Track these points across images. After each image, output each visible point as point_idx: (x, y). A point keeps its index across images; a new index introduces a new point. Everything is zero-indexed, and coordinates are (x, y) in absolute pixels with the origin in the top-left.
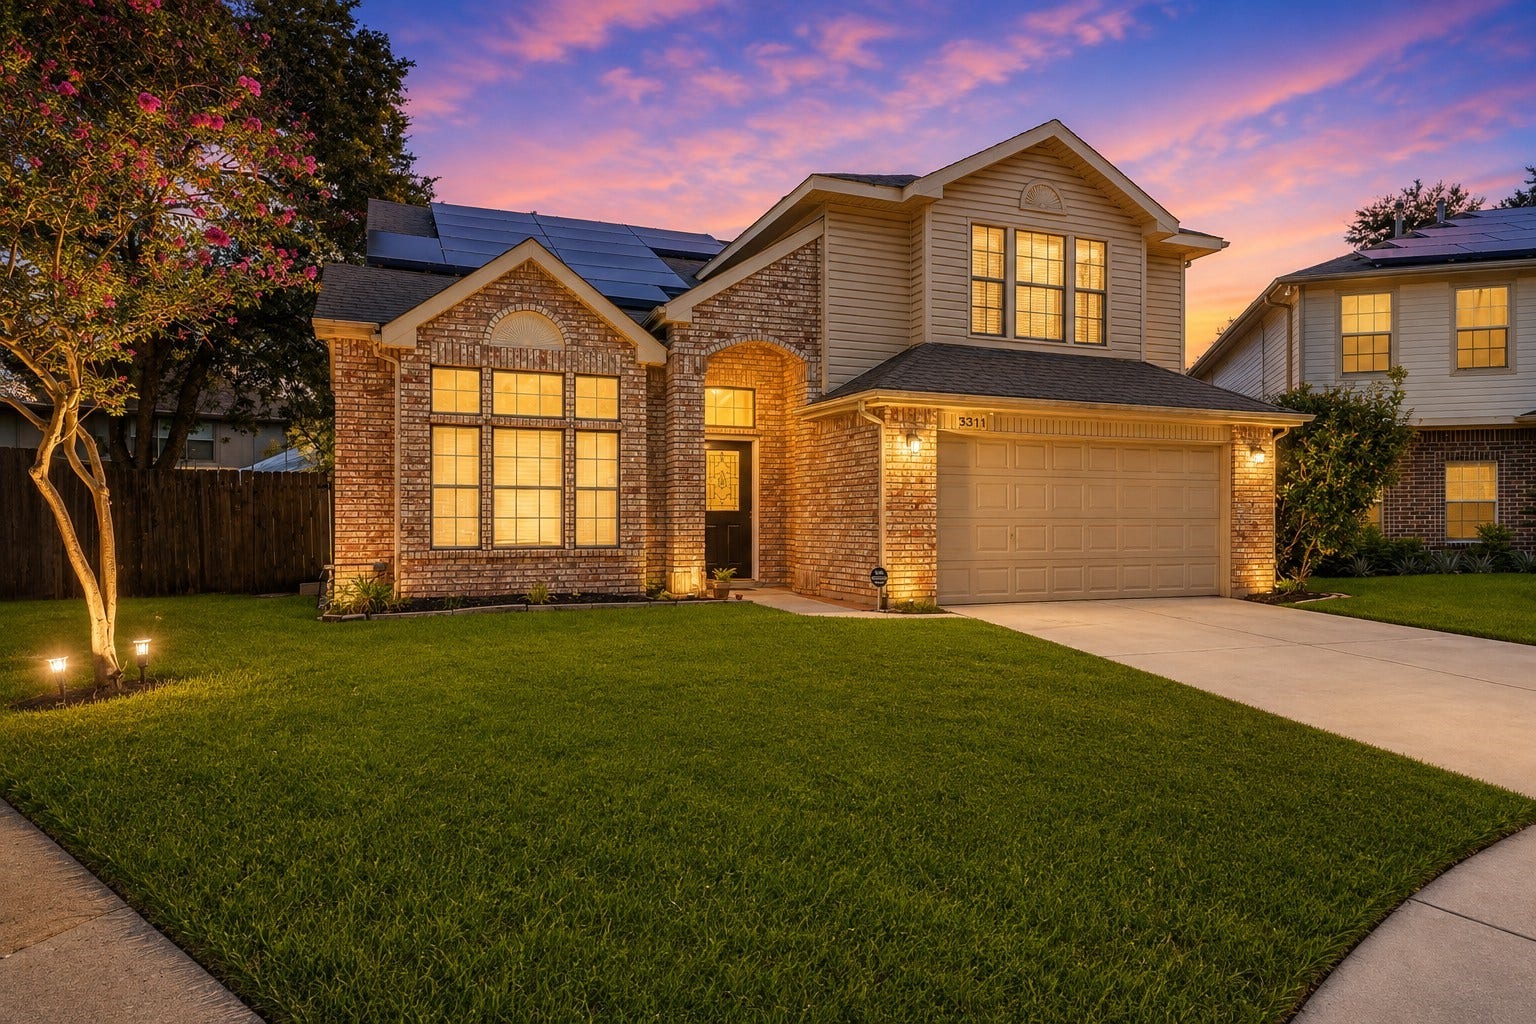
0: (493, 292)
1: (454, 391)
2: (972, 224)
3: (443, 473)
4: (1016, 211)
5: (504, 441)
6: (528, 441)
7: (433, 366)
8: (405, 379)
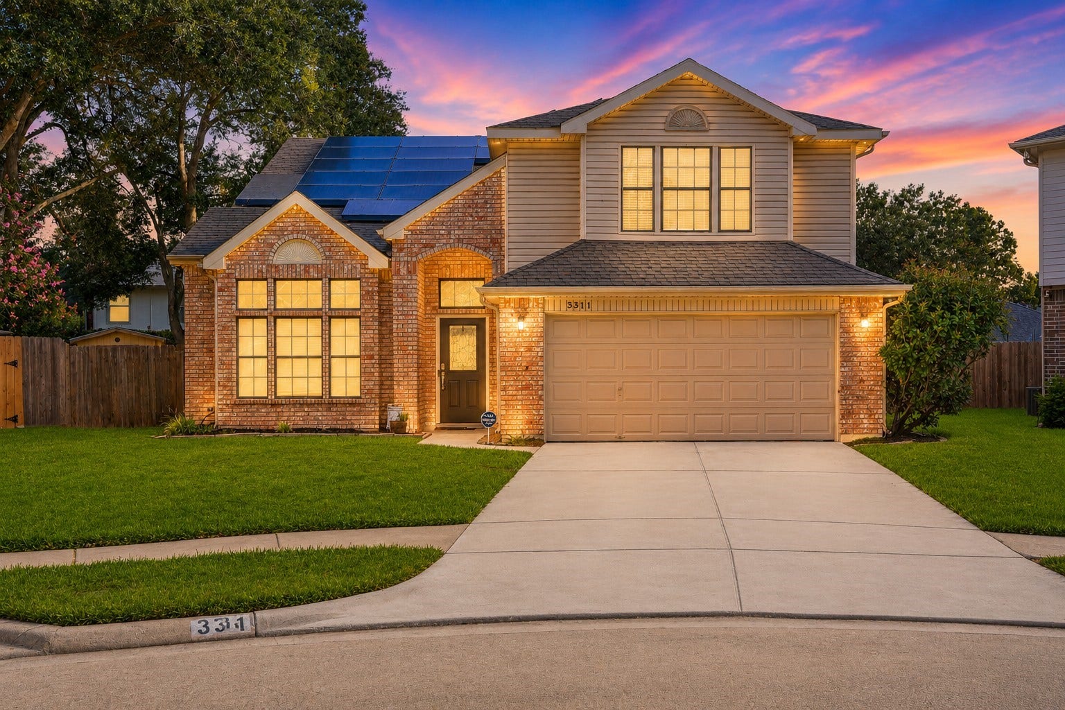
0: (274, 228)
1: (252, 295)
2: (622, 147)
3: (245, 348)
4: (663, 133)
5: (283, 326)
6: (299, 326)
7: (238, 280)
8: (220, 290)
